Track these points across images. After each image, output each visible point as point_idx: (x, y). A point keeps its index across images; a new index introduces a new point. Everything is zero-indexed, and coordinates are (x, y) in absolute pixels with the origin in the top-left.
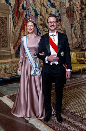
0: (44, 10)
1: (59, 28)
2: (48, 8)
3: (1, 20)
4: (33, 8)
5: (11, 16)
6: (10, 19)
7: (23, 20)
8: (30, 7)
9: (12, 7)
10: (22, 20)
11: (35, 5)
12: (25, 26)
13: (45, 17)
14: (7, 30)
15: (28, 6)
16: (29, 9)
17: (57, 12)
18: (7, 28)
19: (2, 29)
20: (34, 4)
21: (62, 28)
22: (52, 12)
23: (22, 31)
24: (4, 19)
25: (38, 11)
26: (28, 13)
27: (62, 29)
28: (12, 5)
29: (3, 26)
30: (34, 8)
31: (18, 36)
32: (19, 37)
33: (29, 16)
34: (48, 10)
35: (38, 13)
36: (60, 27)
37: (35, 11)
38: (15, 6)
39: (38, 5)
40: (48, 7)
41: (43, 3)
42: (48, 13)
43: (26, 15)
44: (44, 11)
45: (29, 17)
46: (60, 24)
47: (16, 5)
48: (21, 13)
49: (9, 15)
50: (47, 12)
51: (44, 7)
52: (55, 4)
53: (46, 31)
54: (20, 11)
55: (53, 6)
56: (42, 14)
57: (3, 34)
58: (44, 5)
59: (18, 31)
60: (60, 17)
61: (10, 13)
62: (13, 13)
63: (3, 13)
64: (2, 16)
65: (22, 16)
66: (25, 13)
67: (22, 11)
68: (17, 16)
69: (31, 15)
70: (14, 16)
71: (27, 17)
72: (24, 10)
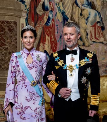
0: (77, 11)
1: (101, 41)
2: (84, 10)
3: (8, 27)
4: (59, 8)
5: (25, 20)
6: (23, 24)
7: (43, 27)
8: (56, 6)
9: (26, 6)
10: (41, 27)
11: (63, 4)
13: (79, 23)
14: (16, 42)
15: (51, 5)
16: (53, 10)
17: (98, 16)
18: (16, 39)
19: (9, 41)
20: (61, 3)
21: (105, 40)
22: (89, 15)
23: (41, 44)
24: (12, 24)
25: (68, 14)
26: (51, 16)
27: (105, 42)
28: (26, 4)
29: (10, 35)
30: (62, 8)
33: (53, 20)
34: (84, 13)
35: (68, 16)
36: (102, 39)
37: (63, 13)
38: (30, 5)
39: (68, 5)
40: (83, 7)
41: (76, 2)
42: (84, 17)
43: (49, 19)
44: (77, 13)
45: (52, 22)
46: (102, 34)
47: (33, 4)
48: (39, 17)
49: (21, 19)
50: (81, 15)
51: (78, 8)
52: (95, 3)
53: (80, 44)
54: (39, 13)
55: (92, 6)
56: (74, 18)
57: (9, 48)
58: (77, 5)
60: (103, 24)
61: (23, 16)
62: (27, 16)
63: (11, 16)
64: (9, 20)
65: (41, 21)
66: (46, 15)
67: (41, 12)
68: (33, 21)
69: (56, 19)
70: (29, 20)
71: (49, 23)
72: (45, 12)
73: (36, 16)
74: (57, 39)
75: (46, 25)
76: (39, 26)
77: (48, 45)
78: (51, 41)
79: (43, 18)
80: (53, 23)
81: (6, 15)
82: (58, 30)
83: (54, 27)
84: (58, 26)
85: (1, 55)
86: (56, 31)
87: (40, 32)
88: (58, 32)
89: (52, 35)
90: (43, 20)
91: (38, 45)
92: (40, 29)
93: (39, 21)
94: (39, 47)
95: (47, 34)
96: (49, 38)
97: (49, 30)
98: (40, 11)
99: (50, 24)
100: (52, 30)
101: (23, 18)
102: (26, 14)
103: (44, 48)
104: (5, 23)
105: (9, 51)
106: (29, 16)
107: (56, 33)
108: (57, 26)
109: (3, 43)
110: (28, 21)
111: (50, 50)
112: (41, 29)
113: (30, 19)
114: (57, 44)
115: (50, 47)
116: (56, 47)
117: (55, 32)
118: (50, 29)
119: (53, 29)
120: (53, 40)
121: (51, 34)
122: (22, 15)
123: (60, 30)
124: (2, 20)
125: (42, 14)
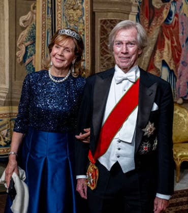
5: (135, 17)
7: (161, 27)
10: (158, 27)
12: (164, 39)
23: (158, 51)
26: (173, 9)
31: (147, 63)
32: (149, 65)
33: (176, 15)
43: (170, 14)
45: (175, 17)
48: (156, 11)
49: (130, 15)
54: (155, 6)
59: (149, 50)
61: (133, 11)
62: (138, 12)
63: (116, 12)
64: (113, 19)
65: (158, 17)
66: (167, 8)
67: (159, 5)
68: (147, 17)
69: (181, 14)
70: (141, 16)
71: (171, 19)
72: (165, 4)
73: (152, 11)
74: (181, 42)
75: (166, 22)
76: (156, 25)
77: (167, 52)
78: (172, 46)
79: (162, 13)
80: (177, 19)
81: (109, 12)
82: (183, 30)
83: (178, 25)
84: (184, 24)
85: (102, 67)
86: (181, 31)
87: (157, 34)
88: (183, 33)
89: (174, 38)
90: (162, 16)
91: (152, 53)
92: (157, 29)
93: (156, 17)
94: (154, 55)
95: (167, 36)
96: (170, 42)
97: (170, 31)
98: (157, 3)
99: (171, 22)
100: (174, 29)
101: (132, 14)
102: (137, 8)
103: (161, 57)
104: (107, 23)
105: (112, 62)
106: (141, 11)
107: (180, 35)
108: (182, 23)
109: (105, 51)
110: (140, 19)
111: (171, 60)
112: (159, 30)
113: (142, 14)
114: (181, 50)
115: (170, 55)
116: (179, 56)
117: (178, 33)
118: (171, 29)
119: (176, 28)
120: (175, 44)
121: (173, 35)
122: (131, 10)
123: (186, 29)
124: (104, 19)
125: (160, 7)
